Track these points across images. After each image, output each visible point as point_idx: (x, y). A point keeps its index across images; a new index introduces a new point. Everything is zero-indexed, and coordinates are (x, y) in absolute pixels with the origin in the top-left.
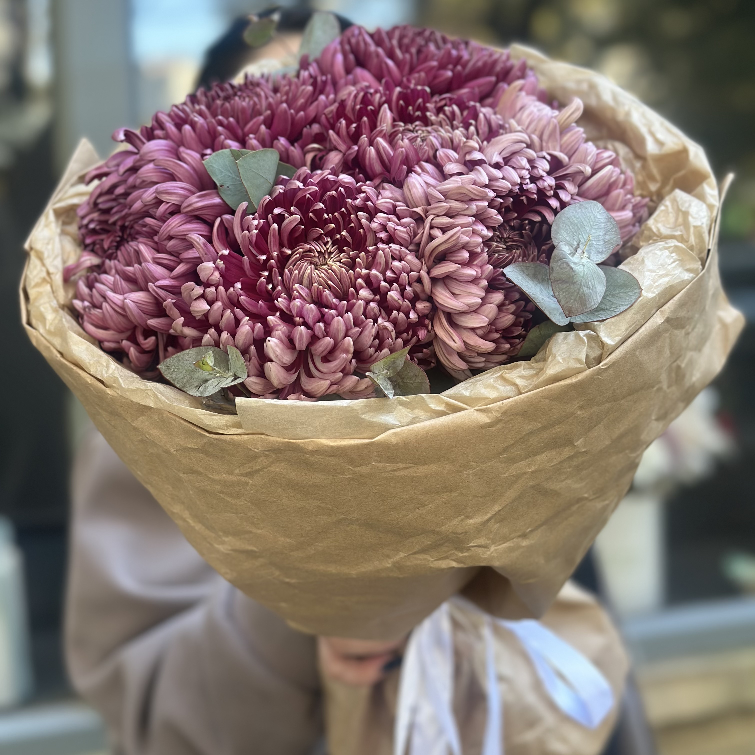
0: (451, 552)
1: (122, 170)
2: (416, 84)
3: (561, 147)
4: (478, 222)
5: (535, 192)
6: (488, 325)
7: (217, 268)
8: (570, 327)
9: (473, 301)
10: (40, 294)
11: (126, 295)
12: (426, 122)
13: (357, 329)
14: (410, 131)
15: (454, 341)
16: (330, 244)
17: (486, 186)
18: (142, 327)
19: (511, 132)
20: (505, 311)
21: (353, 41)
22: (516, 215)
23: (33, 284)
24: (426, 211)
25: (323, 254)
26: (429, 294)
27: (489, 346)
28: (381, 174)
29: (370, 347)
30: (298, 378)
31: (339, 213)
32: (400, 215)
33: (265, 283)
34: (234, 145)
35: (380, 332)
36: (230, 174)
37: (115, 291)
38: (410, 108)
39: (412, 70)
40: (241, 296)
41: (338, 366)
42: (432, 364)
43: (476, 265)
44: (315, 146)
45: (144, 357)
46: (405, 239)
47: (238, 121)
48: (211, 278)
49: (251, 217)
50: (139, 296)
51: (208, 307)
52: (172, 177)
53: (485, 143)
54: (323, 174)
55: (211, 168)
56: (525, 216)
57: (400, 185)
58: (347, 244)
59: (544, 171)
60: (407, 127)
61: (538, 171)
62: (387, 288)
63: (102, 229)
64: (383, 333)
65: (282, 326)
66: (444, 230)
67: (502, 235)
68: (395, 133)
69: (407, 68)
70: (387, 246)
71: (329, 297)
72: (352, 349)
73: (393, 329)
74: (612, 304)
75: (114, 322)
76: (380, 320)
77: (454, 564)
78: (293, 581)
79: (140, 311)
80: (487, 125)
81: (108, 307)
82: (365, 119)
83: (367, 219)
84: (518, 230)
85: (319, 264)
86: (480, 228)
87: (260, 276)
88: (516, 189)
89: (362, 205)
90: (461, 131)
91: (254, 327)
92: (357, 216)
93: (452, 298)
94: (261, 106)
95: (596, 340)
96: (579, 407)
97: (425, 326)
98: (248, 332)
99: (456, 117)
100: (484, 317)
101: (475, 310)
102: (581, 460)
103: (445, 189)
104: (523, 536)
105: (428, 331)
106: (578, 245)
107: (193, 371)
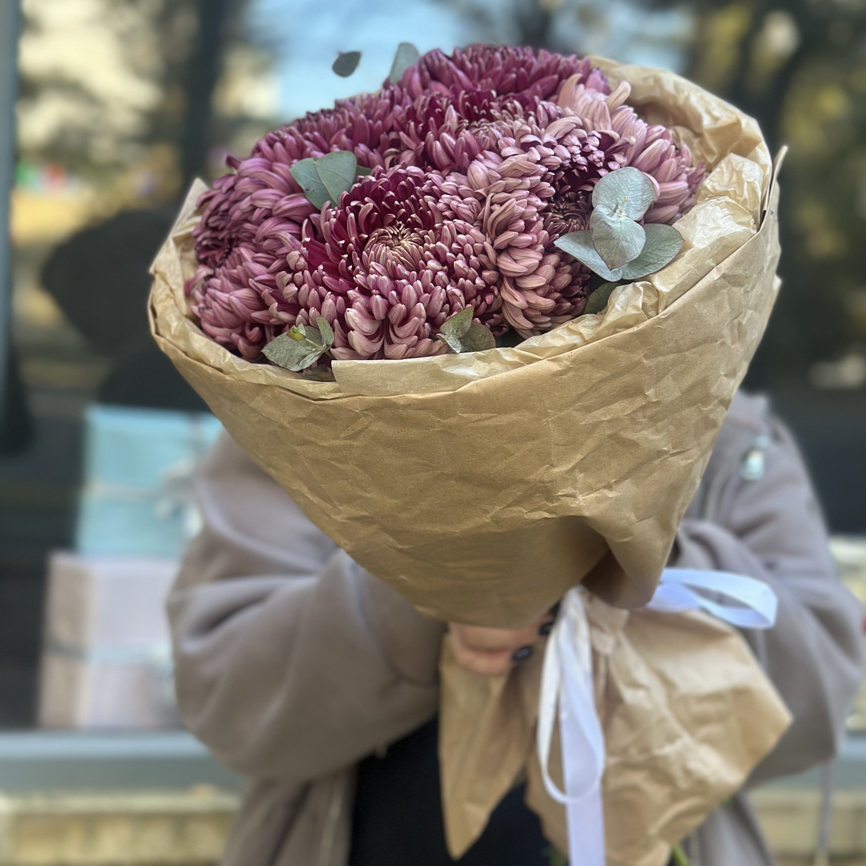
0: (542, 503)
1: (224, 189)
2: (482, 88)
3: (613, 126)
4: (532, 194)
5: (585, 164)
6: (547, 284)
7: (302, 255)
8: (624, 282)
9: (531, 263)
10: (165, 308)
11: (231, 293)
12: (491, 118)
13: (427, 294)
14: (475, 127)
15: (516, 299)
16: (402, 227)
17: (538, 162)
18: (248, 320)
19: (567, 117)
22: (569, 187)
23: (159, 300)
24: (488, 192)
25: (397, 236)
26: (495, 263)
27: (548, 303)
28: (448, 166)
29: (441, 311)
30: (382, 347)
31: (410, 200)
32: (463, 195)
33: (345, 264)
34: (319, 154)
35: (450, 298)
36: (313, 179)
37: (222, 291)
38: (475, 107)
39: (481, 76)
40: (324, 276)
41: (412, 329)
42: (504, 328)
43: (533, 232)
45: (252, 348)
46: (468, 215)
47: (324, 136)
48: (298, 264)
49: (331, 210)
50: (242, 293)
51: (297, 289)
52: (266, 186)
53: (543, 130)
54: (395, 169)
55: (297, 174)
56: (580, 189)
57: (463, 171)
58: (418, 226)
59: (594, 146)
60: (472, 124)
61: (588, 147)
62: (453, 258)
63: (214, 245)
64: (453, 299)
65: (361, 298)
67: (559, 206)
68: (460, 129)
69: (476, 76)
70: (452, 222)
71: (402, 270)
72: (424, 313)
73: (461, 294)
74: (660, 258)
75: (222, 317)
76: (449, 288)
77: (547, 515)
79: (244, 306)
80: (546, 115)
81: (217, 305)
83: (434, 202)
84: (574, 202)
85: (394, 245)
86: (534, 199)
87: (342, 258)
88: (567, 163)
89: (428, 190)
90: (521, 122)
92: (423, 199)
93: (514, 263)
94: (345, 122)
95: (652, 289)
96: (644, 356)
97: (492, 292)
98: (331, 305)
99: (518, 111)
100: (542, 278)
101: (534, 272)
102: (654, 410)
103: (503, 168)
104: (609, 487)
105: (495, 297)
106: (617, 206)
107: (292, 349)
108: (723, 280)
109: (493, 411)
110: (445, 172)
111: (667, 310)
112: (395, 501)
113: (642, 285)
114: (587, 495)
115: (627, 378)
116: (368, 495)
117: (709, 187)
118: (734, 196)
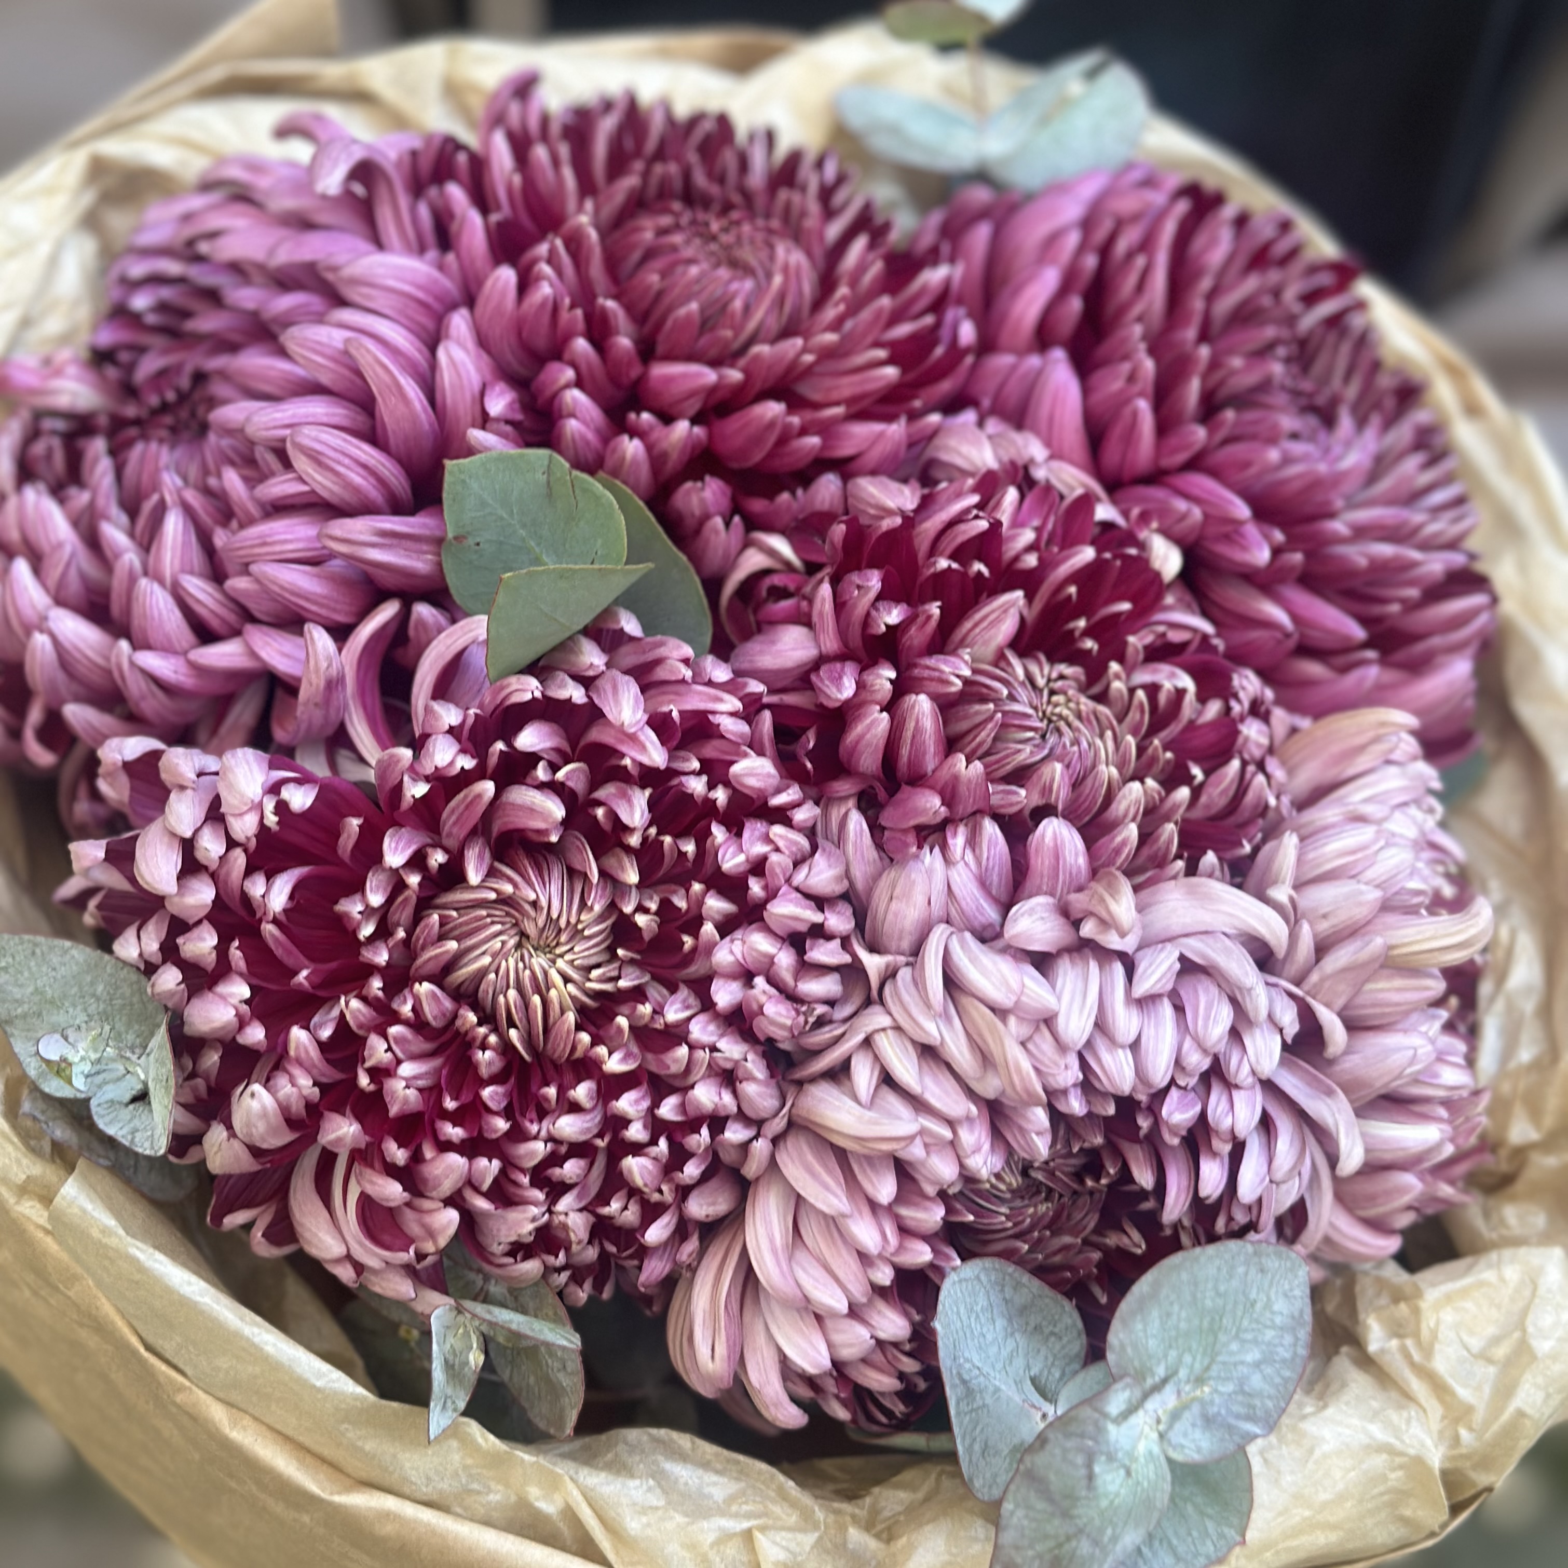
3: (1353, 999)
12: (1094, 683)
25: (559, 929)
26: (748, 1181)
36: (505, 515)
44: (788, 547)
55: (459, 488)
57: (885, 850)
82: (934, 607)
88: (1144, 1095)
91: (246, 1025)
100: (824, 1350)
106: (1165, 1381)
107: (52, 1002)
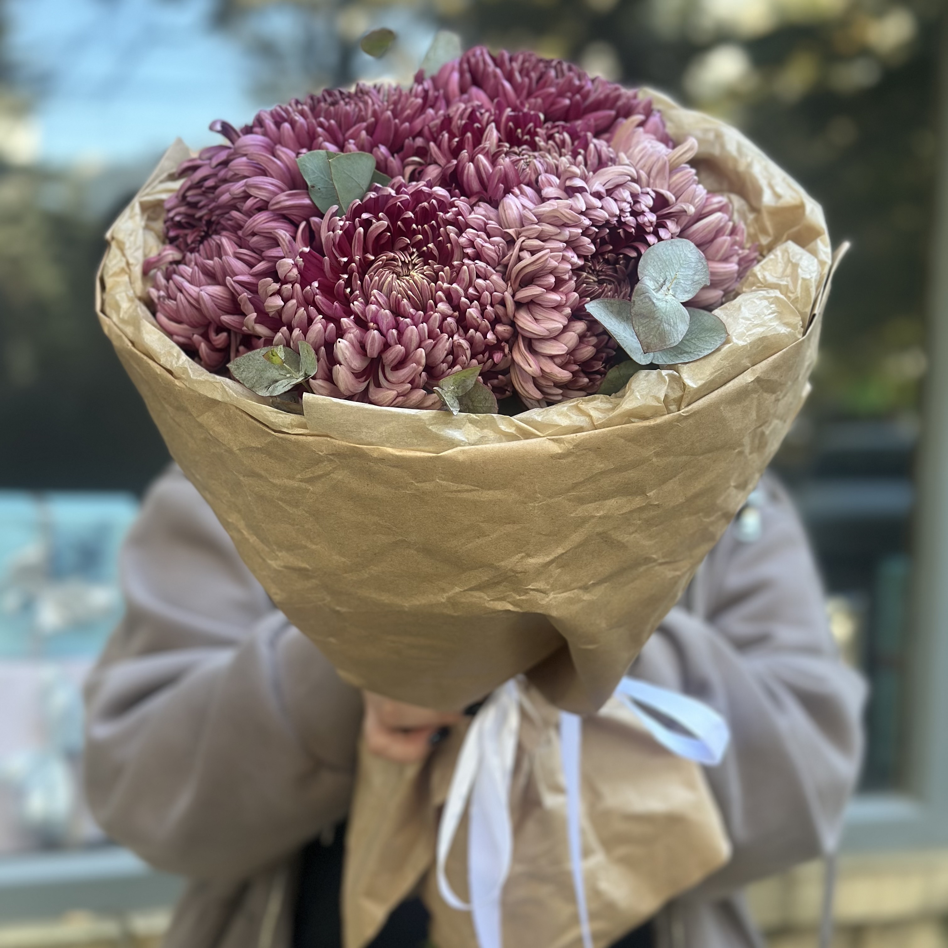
0: (508, 593)
1: (214, 162)
2: (530, 109)
3: (669, 186)
4: (569, 248)
5: (633, 225)
6: (567, 353)
7: (296, 265)
8: (652, 366)
9: (554, 326)
10: (117, 284)
11: (202, 288)
12: (534, 147)
13: (431, 341)
14: (516, 153)
15: (529, 365)
16: (415, 255)
17: (582, 213)
18: (215, 322)
19: (620, 164)
20: (586, 343)
21: (473, 60)
22: (611, 247)
23: (111, 272)
24: (519, 234)
25: (407, 265)
26: (512, 317)
27: (564, 375)
28: (477, 193)
29: (443, 362)
30: (367, 388)
31: (429, 226)
32: (491, 233)
33: (343, 286)
34: (332, 148)
35: (455, 349)
36: (322, 176)
37: (191, 282)
38: (519, 131)
39: (530, 94)
40: (317, 294)
41: (407, 376)
42: (507, 392)
43: (562, 292)
44: (416, 159)
45: (216, 356)
46: (492, 258)
47: (339, 125)
48: (289, 274)
49: (338, 218)
50: (216, 290)
51: (283, 303)
52: (264, 173)
53: (591, 173)
54: (417, 185)
55: (304, 167)
56: (621, 251)
57: (495, 204)
58: (434, 258)
59: (646, 206)
60: (513, 149)
61: (640, 206)
62: (468, 305)
63: (187, 223)
64: (458, 351)
65: (355, 329)
66: (533, 253)
67: (595, 267)
68: (499, 154)
69: (525, 92)
70: (473, 262)
71: (407, 307)
72: (423, 361)
73: (468, 346)
74: (697, 348)
75: (187, 315)
76: (456, 337)
77: (511, 607)
78: (343, 609)
79: (215, 306)
80: (596, 156)
81: (182, 298)
82: (469, 135)
83: (456, 234)
84: (612, 265)
85: (401, 274)
86: (570, 254)
87: (340, 278)
88: (614, 221)
89: (453, 219)
90: (568, 159)
91: (327, 327)
92: (446, 229)
93: (534, 322)
94: (367, 114)
95: (678, 381)
96: (654, 453)
97: (503, 350)
98: (320, 331)
99: (566, 145)
100: (563, 345)
101: (555, 337)
102: (652, 513)
103: (540, 212)
104: (585, 588)
105: (505, 355)
106: (665, 281)
107: (263, 370)
108: (756, 384)
109: (476, 484)
110: (473, 200)
111: (690, 407)
112: (343, 559)
113: (668, 375)
114: (560, 593)
115: (632, 474)
116: (314, 547)
117: (760, 276)
118: (785, 290)
